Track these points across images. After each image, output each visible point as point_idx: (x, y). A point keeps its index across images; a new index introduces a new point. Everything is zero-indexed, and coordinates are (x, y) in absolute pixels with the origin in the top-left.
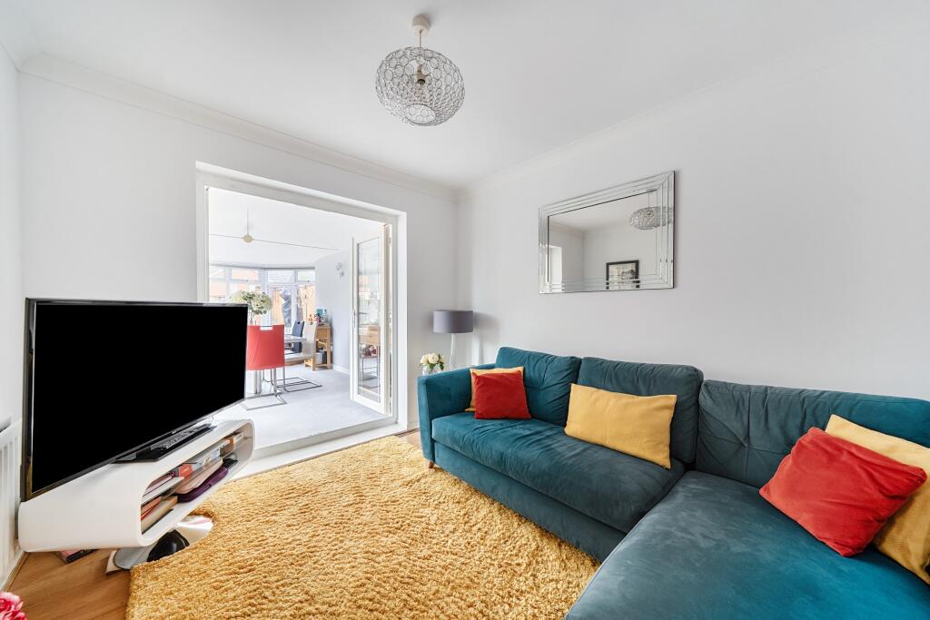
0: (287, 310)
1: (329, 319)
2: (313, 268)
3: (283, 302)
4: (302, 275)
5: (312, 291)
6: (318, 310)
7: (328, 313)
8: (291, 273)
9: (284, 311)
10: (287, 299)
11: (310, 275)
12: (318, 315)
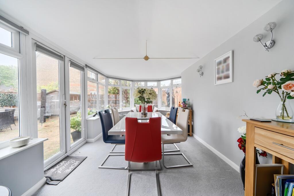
0: (168, 99)
1: (191, 104)
2: (180, 77)
3: (167, 95)
4: (175, 82)
5: (179, 90)
6: (184, 99)
7: (190, 101)
8: (170, 81)
9: (167, 100)
10: (168, 94)
11: (179, 81)
12: (184, 102)
